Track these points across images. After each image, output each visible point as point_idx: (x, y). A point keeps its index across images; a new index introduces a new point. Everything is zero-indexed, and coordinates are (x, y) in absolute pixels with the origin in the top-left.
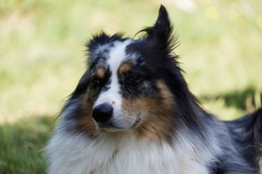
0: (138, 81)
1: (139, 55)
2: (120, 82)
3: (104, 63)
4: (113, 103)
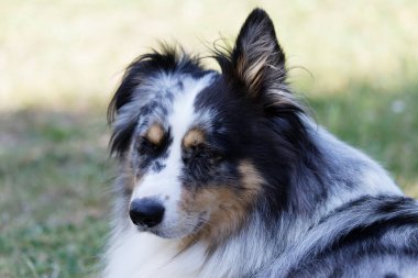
0: (212, 161)
2: (185, 160)
3: (163, 119)
4: (167, 198)
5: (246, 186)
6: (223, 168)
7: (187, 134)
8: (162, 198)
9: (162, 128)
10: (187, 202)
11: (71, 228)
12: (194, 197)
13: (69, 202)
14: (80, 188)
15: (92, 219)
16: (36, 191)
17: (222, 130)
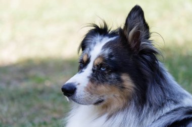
0: (106, 72)
1: (111, 51)
2: (93, 70)
4: (79, 84)
5: (126, 87)
6: (113, 76)
7: (96, 59)
8: (76, 84)
9: (88, 56)
10: (91, 88)
11: (45, 123)
12: (95, 87)
13: (44, 111)
14: (49, 105)
15: (55, 119)
16: (29, 106)
17: (113, 58)
